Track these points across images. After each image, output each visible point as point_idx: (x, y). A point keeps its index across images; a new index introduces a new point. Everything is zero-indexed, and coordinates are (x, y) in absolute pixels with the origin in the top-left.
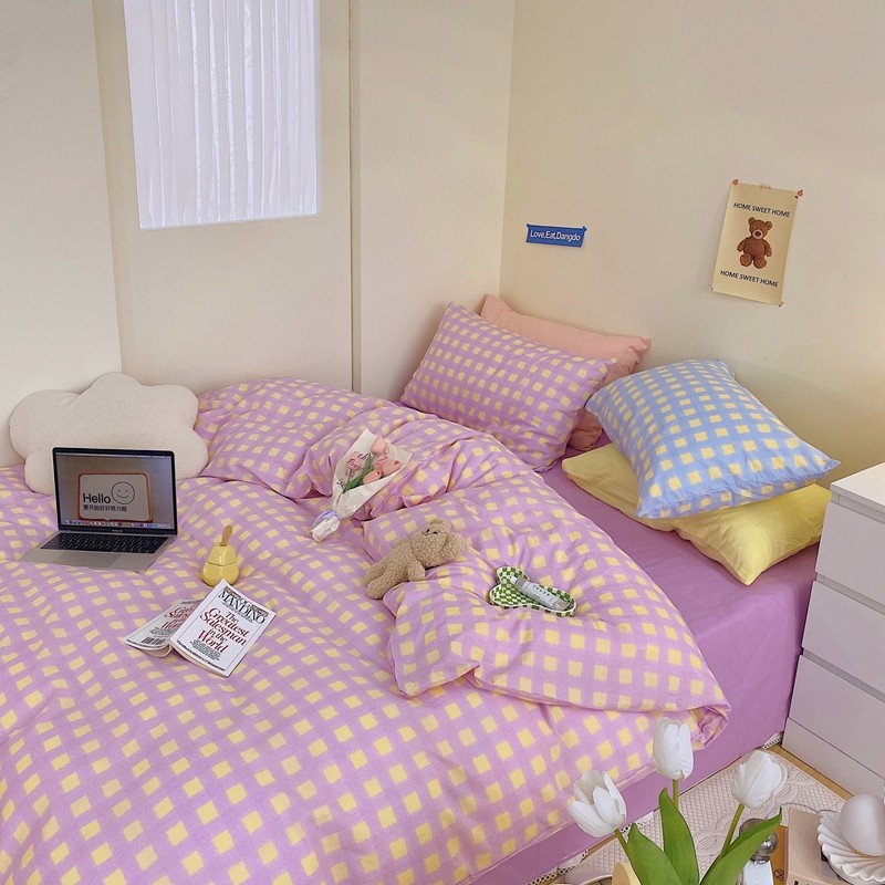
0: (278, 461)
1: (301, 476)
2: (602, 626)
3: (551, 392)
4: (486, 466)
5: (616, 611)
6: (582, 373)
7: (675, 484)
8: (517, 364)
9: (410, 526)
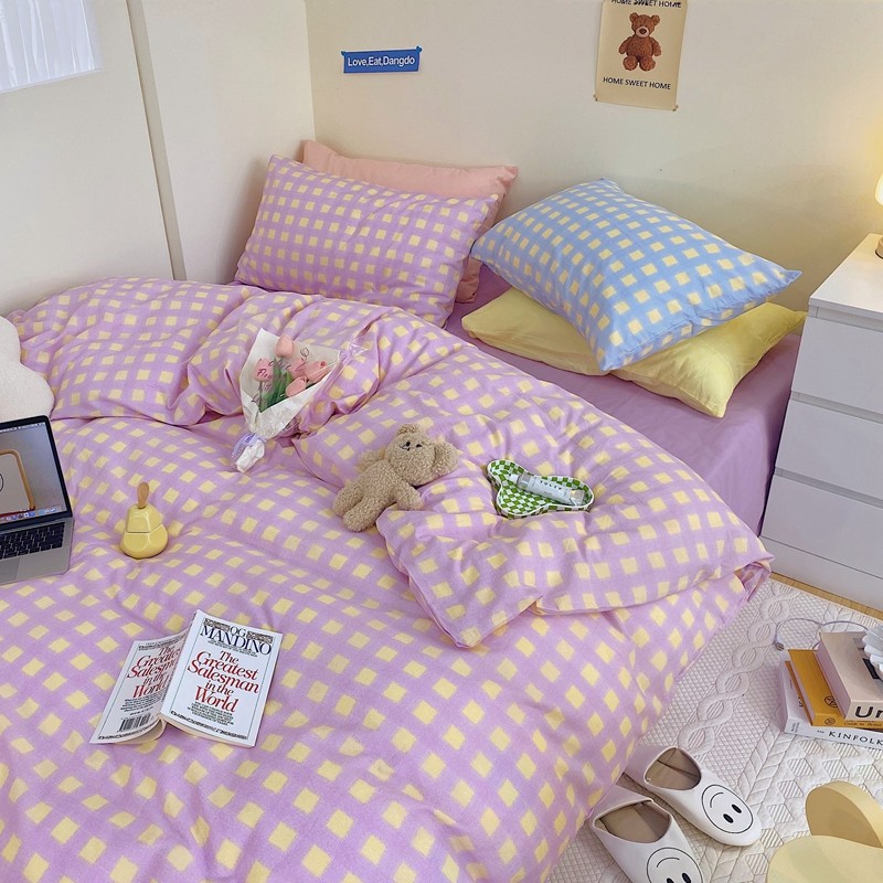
0: (153, 385)
1: (191, 397)
3: (432, 245)
4: (416, 347)
5: (639, 486)
6: (463, 217)
7: (635, 327)
8: (380, 217)
9: (367, 437)
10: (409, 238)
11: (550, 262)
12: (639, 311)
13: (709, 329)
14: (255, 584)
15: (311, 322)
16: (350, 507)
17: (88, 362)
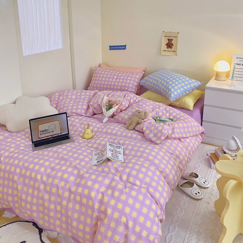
0: (82, 109)
1: (91, 110)
2: (182, 121)
4: (135, 99)
5: (182, 118)
6: (138, 77)
7: (176, 93)
8: (121, 77)
9: (130, 113)
10: (127, 81)
11: (157, 83)
12: (176, 90)
13: (188, 94)
14: (115, 139)
15: (113, 95)
16: (129, 126)
17: (66, 105)
